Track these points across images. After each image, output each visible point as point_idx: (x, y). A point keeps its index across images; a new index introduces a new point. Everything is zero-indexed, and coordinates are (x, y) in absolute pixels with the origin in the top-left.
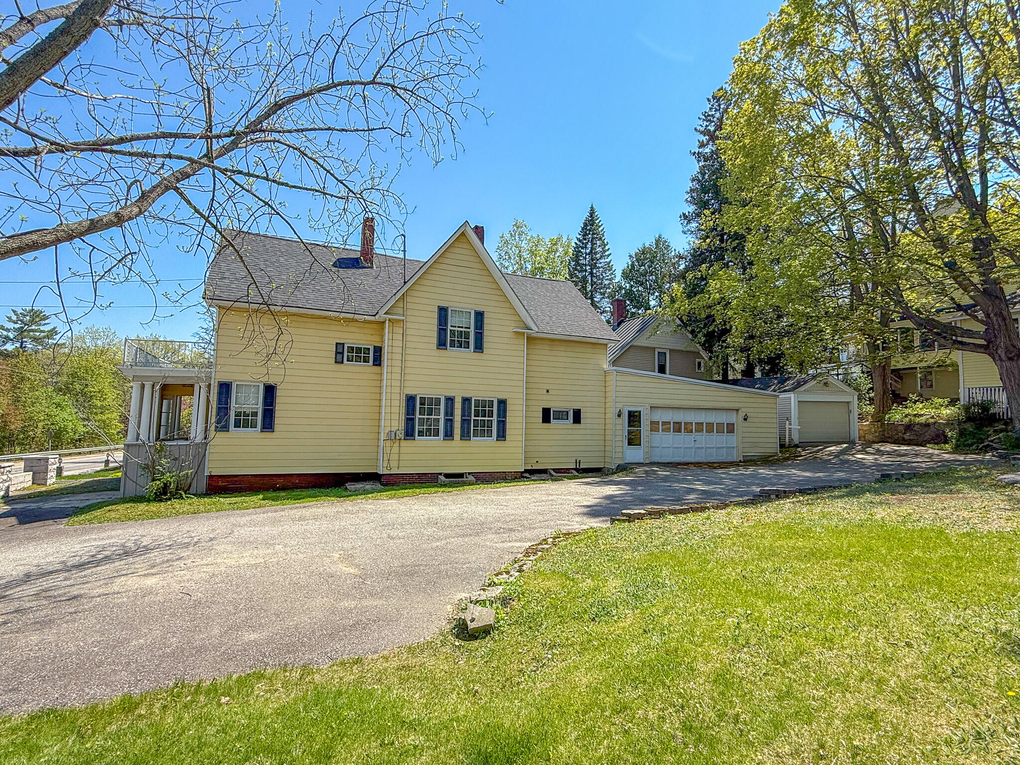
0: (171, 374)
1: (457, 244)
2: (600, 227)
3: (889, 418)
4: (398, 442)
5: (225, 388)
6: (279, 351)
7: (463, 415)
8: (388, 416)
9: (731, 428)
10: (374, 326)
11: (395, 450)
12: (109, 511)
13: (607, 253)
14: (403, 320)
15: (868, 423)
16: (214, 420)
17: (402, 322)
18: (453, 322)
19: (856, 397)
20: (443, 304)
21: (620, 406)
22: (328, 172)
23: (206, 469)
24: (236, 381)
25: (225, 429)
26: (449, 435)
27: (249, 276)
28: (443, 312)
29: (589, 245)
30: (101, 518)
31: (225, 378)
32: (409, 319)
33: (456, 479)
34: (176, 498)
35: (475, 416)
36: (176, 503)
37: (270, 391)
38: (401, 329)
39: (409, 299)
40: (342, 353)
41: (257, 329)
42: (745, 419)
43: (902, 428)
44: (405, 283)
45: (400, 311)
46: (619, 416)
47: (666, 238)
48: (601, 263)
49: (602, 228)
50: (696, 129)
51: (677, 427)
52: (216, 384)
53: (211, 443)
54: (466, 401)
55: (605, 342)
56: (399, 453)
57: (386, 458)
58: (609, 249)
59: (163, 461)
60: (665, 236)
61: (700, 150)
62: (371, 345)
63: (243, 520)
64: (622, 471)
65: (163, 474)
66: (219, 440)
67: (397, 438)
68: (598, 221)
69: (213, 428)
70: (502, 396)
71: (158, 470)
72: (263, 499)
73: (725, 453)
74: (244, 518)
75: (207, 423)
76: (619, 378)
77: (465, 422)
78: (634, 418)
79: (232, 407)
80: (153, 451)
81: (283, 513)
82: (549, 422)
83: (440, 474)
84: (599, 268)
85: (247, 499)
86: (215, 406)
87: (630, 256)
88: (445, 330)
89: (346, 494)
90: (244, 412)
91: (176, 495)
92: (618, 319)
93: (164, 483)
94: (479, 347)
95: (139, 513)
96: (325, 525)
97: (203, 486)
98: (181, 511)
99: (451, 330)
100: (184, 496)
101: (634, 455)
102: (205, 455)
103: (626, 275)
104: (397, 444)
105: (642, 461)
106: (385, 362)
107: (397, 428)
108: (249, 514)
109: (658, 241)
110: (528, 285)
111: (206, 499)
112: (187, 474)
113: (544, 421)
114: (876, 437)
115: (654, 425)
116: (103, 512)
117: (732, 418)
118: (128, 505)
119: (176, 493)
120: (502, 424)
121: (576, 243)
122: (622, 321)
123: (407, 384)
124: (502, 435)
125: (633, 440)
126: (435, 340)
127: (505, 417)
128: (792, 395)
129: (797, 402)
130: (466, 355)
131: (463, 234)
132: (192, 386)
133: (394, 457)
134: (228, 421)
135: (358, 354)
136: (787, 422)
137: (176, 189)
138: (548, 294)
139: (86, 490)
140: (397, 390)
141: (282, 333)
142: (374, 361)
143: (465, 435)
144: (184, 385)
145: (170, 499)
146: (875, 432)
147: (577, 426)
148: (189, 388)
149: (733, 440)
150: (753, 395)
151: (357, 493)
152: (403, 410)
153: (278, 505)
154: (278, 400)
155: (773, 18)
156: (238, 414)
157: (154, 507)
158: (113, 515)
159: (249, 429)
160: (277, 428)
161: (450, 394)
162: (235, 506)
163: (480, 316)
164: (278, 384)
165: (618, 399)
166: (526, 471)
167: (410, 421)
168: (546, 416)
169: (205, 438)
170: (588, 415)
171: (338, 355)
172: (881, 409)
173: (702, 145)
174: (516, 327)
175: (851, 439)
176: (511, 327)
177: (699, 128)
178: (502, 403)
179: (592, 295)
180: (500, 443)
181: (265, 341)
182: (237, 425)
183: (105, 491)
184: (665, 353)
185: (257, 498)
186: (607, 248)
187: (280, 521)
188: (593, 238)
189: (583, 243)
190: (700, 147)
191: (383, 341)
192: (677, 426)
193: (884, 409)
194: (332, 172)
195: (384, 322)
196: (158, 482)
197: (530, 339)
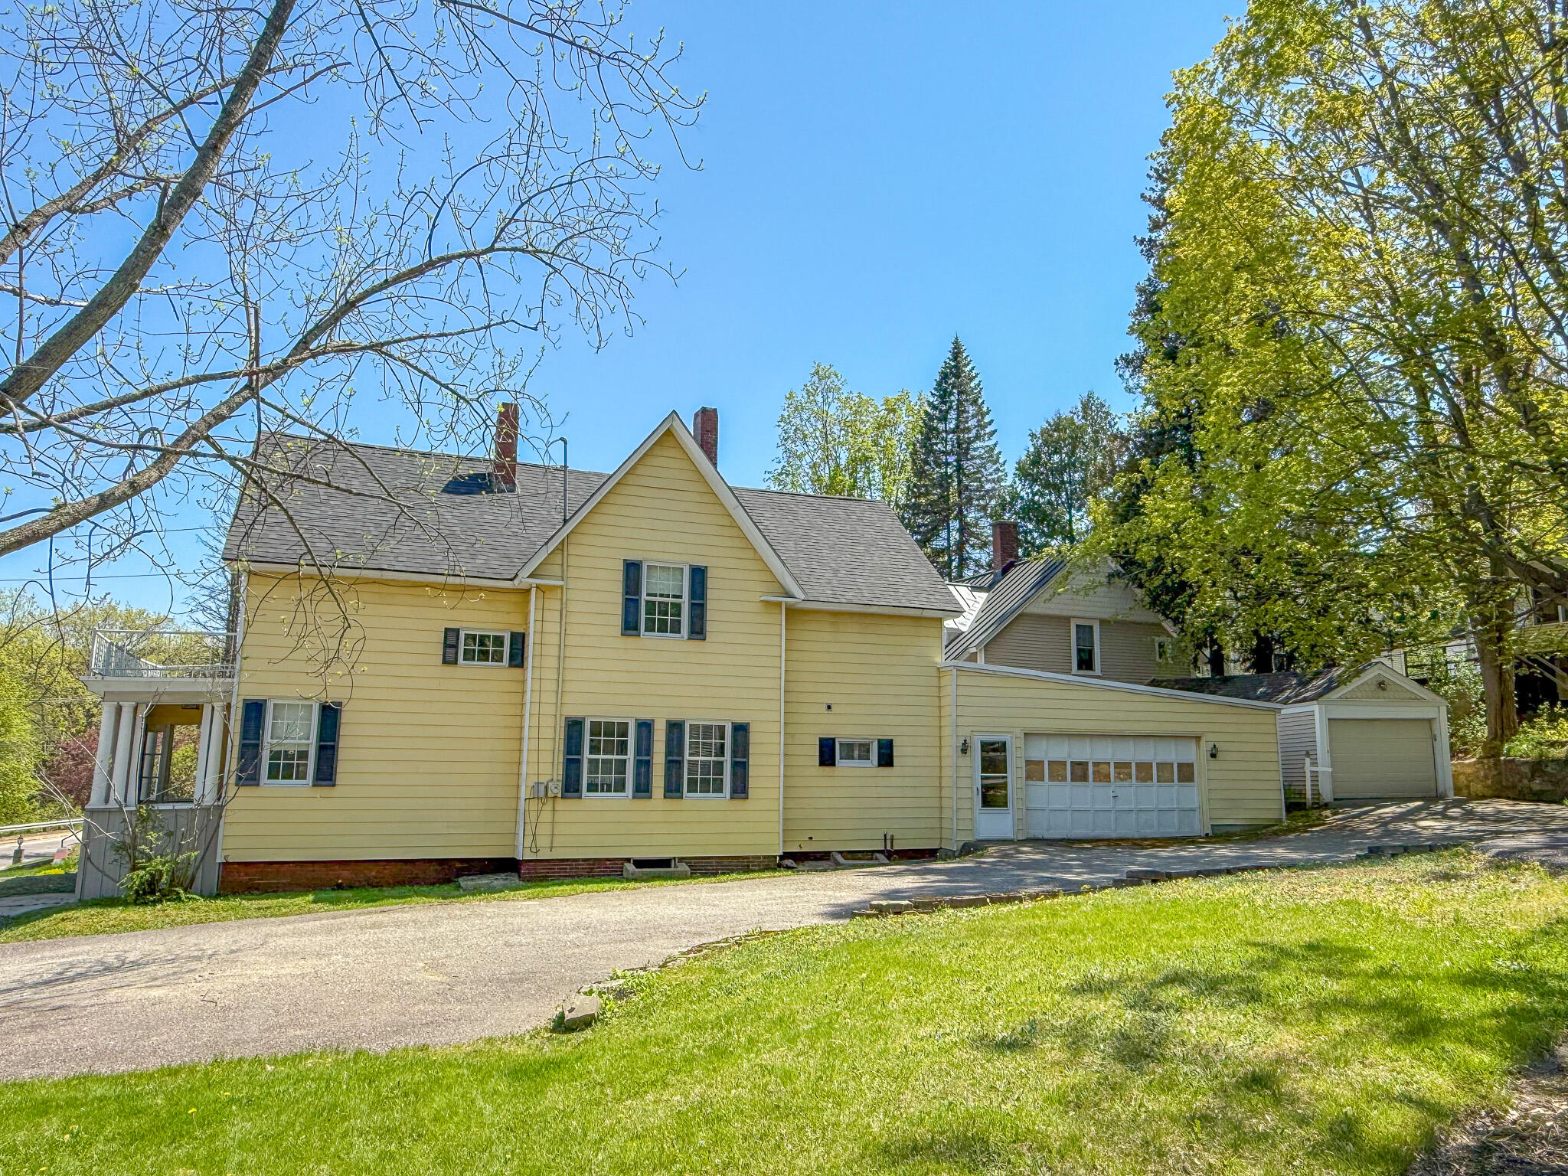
0: (168, 689)
1: (657, 451)
2: (972, 379)
3: (1509, 750)
4: (550, 803)
5: (254, 711)
6: (343, 655)
7: (668, 753)
8: (534, 757)
9: (1186, 773)
10: (513, 598)
11: (546, 816)
12: (63, 920)
13: (988, 430)
14: (561, 587)
15: (1474, 760)
16: (234, 766)
17: (559, 591)
18: (652, 586)
19: (1444, 710)
20: (633, 557)
21: (965, 732)
22: (425, 374)
23: (219, 851)
24: (272, 698)
25: (252, 782)
26: (643, 789)
27: (302, 543)
28: (632, 570)
29: (953, 414)
30: (49, 931)
31: (255, 694)
32: (572, 584)
33: (655, 868)
34: (169, 900)
35: (691, 755)
36: (170, 907)
37: (330, 715)
38: (559, 602)
39: (573, 550)
40: (456, 646)
41: (310, 620)
42: (1213, 756)
43: (1526, 769)
44: (566, 521)
45: (557, 570)
46: (964, 751)
47: (1102, 400)
48: (975, 449)
49: (976, 381)
50: (1143, 196)
51: (1081, 772)
52: (240, 705)
53: (229, 807)
54: (675, 728)
55: (939, 614)
56: (553, 823)
57: (529, 832)
58: (991, 422)
59: (152, 836)
60: (1100, 395)
61: (1154, 235)
62: (504, 630)
63: (281, 930)
64: (969, 853)
65: (149, 859)
66: (243, 802)
67: (550, 794)
68: (969, 368)
69: (233, 780)
70: (740, 719)
71: (142, 852)
72: (315, 902)
73: (1176, 821)
74: (282, 927)
75: (222, 770)
76: (964, 681)
77: (674, 764)
78: (993, 756)
79: (265, 744)
80: (134, 819)
81: (346, 920)
82: (833, 764)
83: (628, 860)
84: (973, 458)
85: (287, 901)
86: (237, 742)
87: (1032, 435)
88: (637, 602)
89: (457, 893)
90: (286, 752)
91: (168, 895)
92: (1003, 561)
93: (151, 874)
94: (698, 631)
95: (111, 923)
96: (411, 932)
97: (213, 878)
98: (179, 920)
99: (647, 602)
100: (183, 896)
101: (995, 824)
102: (218, 826)
103: (1023, 473)
104: (549, 806)
105: (1010, 836)
106: (530, 661)
107: (549, 778)
108: (289, 923)
109: (1086, 407)
110: (801, 512)
111: (219, 902)
112: (189, 858)
113: (822, 763)
114: (1488, 787)
115: (1034, 771)
116: (53, 922)
117: (1188, 753)
118: (93, 911)
119: (171, 892)
120: (741, 768)
121: (926, 412)
122: (1011, 565)
123: (567, 699)
124: (740, 790)
125: (991, 797)
126: (618, 621)
127: (746, 754)
128: (1315, 707)
129: (1326, 722)
130: (674, 646)
131: (669, 433)
132: (198, 708)
133: (544, 829)
134: (257, 768)
135: (482, 648)
136: (1308, 761)
137: (207, 438)
138: (837, 527)
139: (12, 891)
140: (550, 710)
141: (349, 626)
142: (512, 657)
143: (673, 790)
144: (185, 707)
145: (160, 901)
146: (1486, 777)
147: (886, 771)
148: (192, 712)
149: (1191, 795)
150: (1229, 710)
151: (475, 892)
152: (561, 746)
153: (338, 910)
154: (344, 730)
155: (1236, 25)
156: (275, 755)
157: (134, 914)
158: (69, 926)
159: (294, 781)
160: (340, 778)
161: (645, 715)
162: (268, 913)
163: (699, 575)
164: (345, 702)
165: (961, 721)
166: (786, 855)
167: (572, 764)
168: (827, 753)
169: (219, 799)
170: (909, 751)
171: (448, 650)
172: (1499, 732)
173: (1156, 226)
174: (768, 593)
175: (1440, 791)
176: (757, 591)
177: (1148, 194)
178: (741, 730)
179: (961, 511)
180: (738, 804)
181: (323, 640)
182: (273, 774)
183: (45, 892)
184: (1091, 627)
185: (304, 900)
186: (987, 419)
187: (341, 929)
188: (960, 403)
189: (941, 411)
190: (1151, 230)
191: (527, 623)
192: (1079, 770)
193: (1502, 732)
194: (431, 373)
195: (528, 591)
196: (142, 873)
197: (793, 614)
